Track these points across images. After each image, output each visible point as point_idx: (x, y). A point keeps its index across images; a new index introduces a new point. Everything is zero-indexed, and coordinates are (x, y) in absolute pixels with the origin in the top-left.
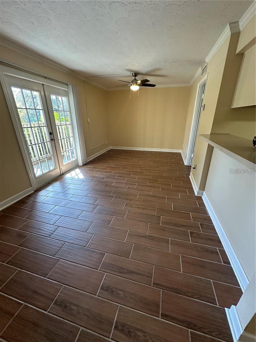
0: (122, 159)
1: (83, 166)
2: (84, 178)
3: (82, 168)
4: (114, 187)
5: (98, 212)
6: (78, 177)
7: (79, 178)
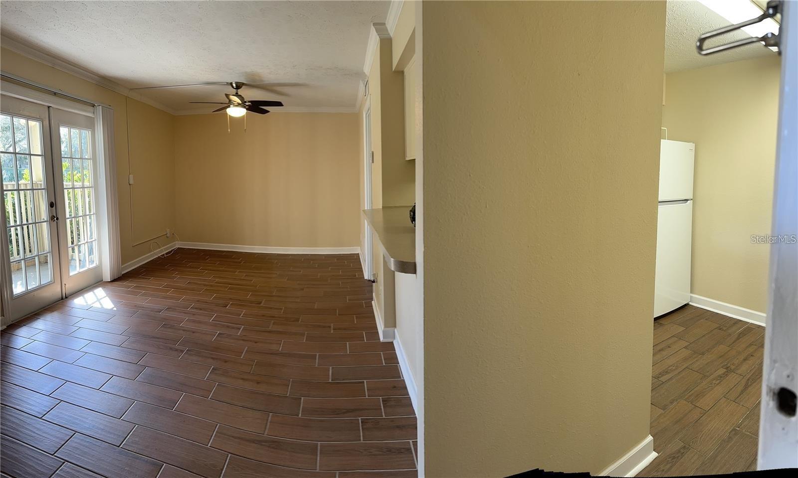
0: (206, 270)
1: (112, 281)
2: (115, 309)
3: (110, 286)
4: (184, 330)
5: (146, 381)
6: (101, 305)
7: (102, 307)
